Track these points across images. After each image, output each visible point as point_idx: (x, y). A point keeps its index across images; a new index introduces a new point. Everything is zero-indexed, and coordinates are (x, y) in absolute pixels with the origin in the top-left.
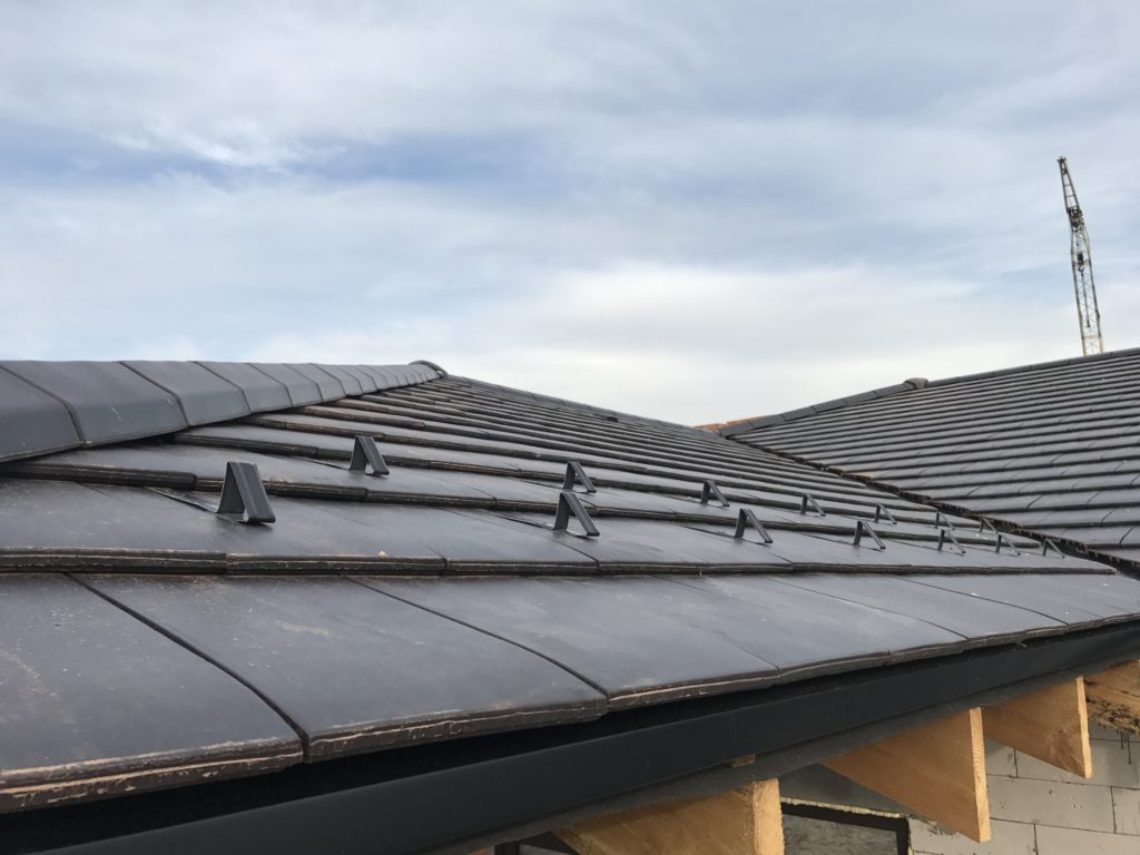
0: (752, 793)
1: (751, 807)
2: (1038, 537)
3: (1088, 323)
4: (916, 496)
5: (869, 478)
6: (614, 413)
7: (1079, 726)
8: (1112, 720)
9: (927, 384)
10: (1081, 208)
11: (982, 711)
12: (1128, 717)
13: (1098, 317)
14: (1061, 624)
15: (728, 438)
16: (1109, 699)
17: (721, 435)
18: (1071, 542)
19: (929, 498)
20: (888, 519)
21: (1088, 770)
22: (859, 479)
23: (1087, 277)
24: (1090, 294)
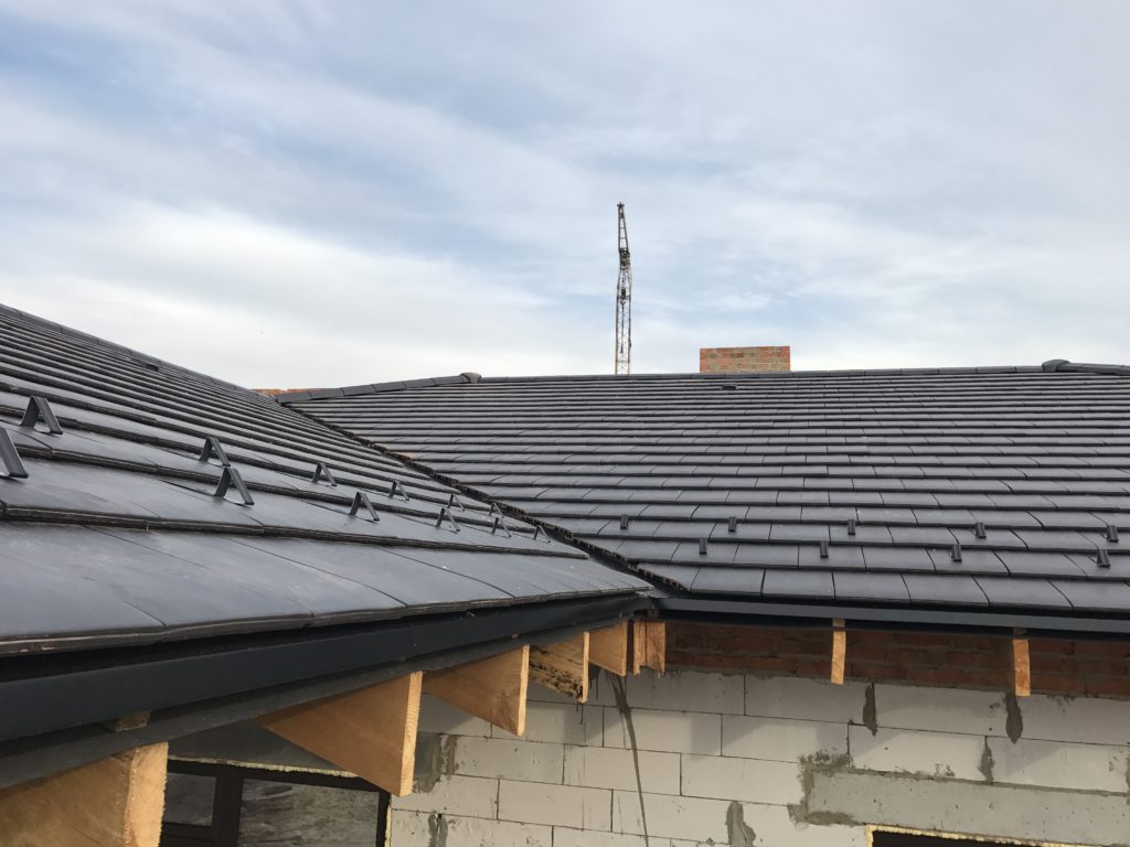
0: (132, 759)
1: (127, 773)
2: (535, 523)
3: (622, 350)
4: (447, 478)
5: (409, 459)
7: (519, 689)
8: (556, 685)
9: (480, 380)
10: (630, 251)
11: (424, 676)
12: (569, 682)
13: (630, 345)
14: (508, 597)
15: (283, 405)
16: (557, 666)
17: (277, 401)
18: (562, 530)
19: (457, 481)
20: (402, 495)
21: (521, 728)
22: (400, 458)
23: (626, 310)
24: (626, 325)
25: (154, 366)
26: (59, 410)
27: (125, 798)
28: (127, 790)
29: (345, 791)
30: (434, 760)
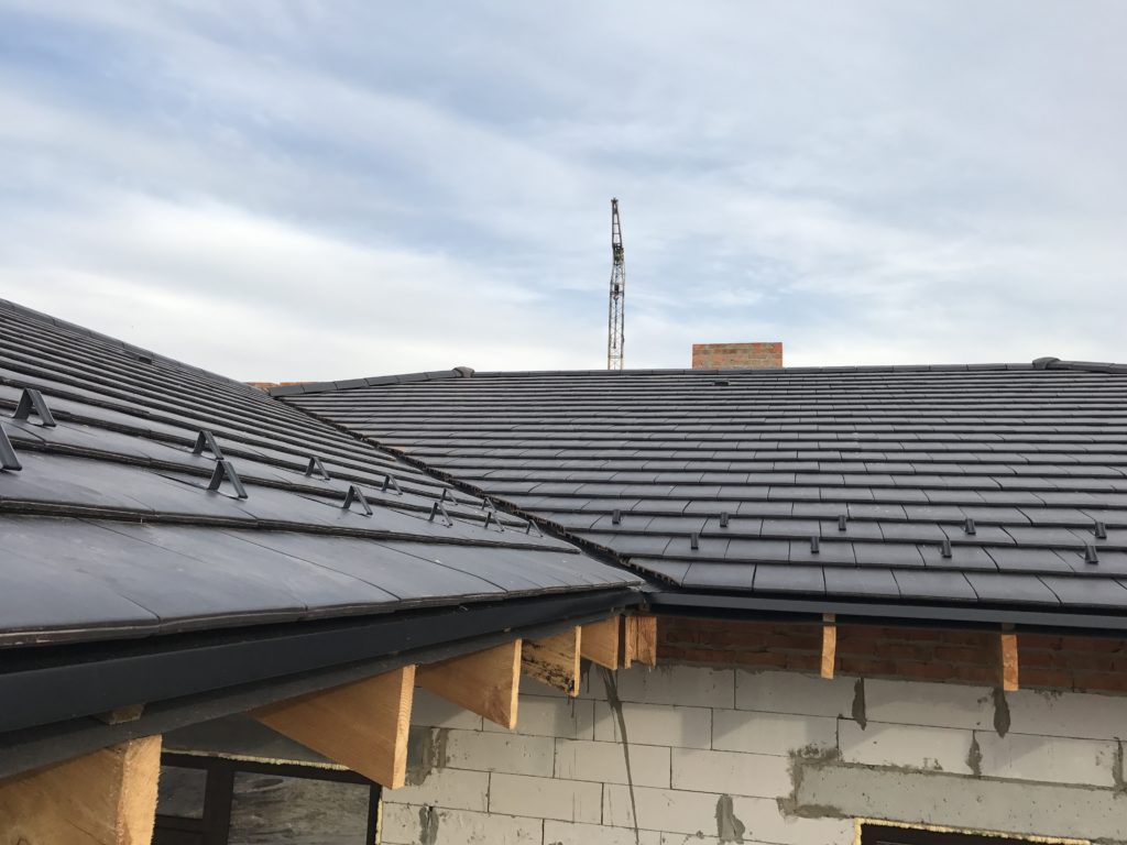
0: (125, 751)
1: (121, 766)
2: (528, 518)
3: (614, 345)
4: (440, 473)
5: (402, 453)
6: (152, 355)
7: (511, 683)
8: (548, 678)
9: (473, 375)
10: (623, 246)
11: (417, 669)
12: (561, 676)
13: (623, 341)
14: (501, 591)
15: (276, 398)
16: (549, 660)
17: (269, 395)
18: (554, 524)
19: (450, 476)
20: (395, 489)
21: (513, 722)
22: (393, 452)
23: (619, 306)
24: (619, 320)
25: (147, 358)
26: (52, 403)
27: (118, 790)
28: (120, 782)
29: (336, 784)
30: (426, 753)
